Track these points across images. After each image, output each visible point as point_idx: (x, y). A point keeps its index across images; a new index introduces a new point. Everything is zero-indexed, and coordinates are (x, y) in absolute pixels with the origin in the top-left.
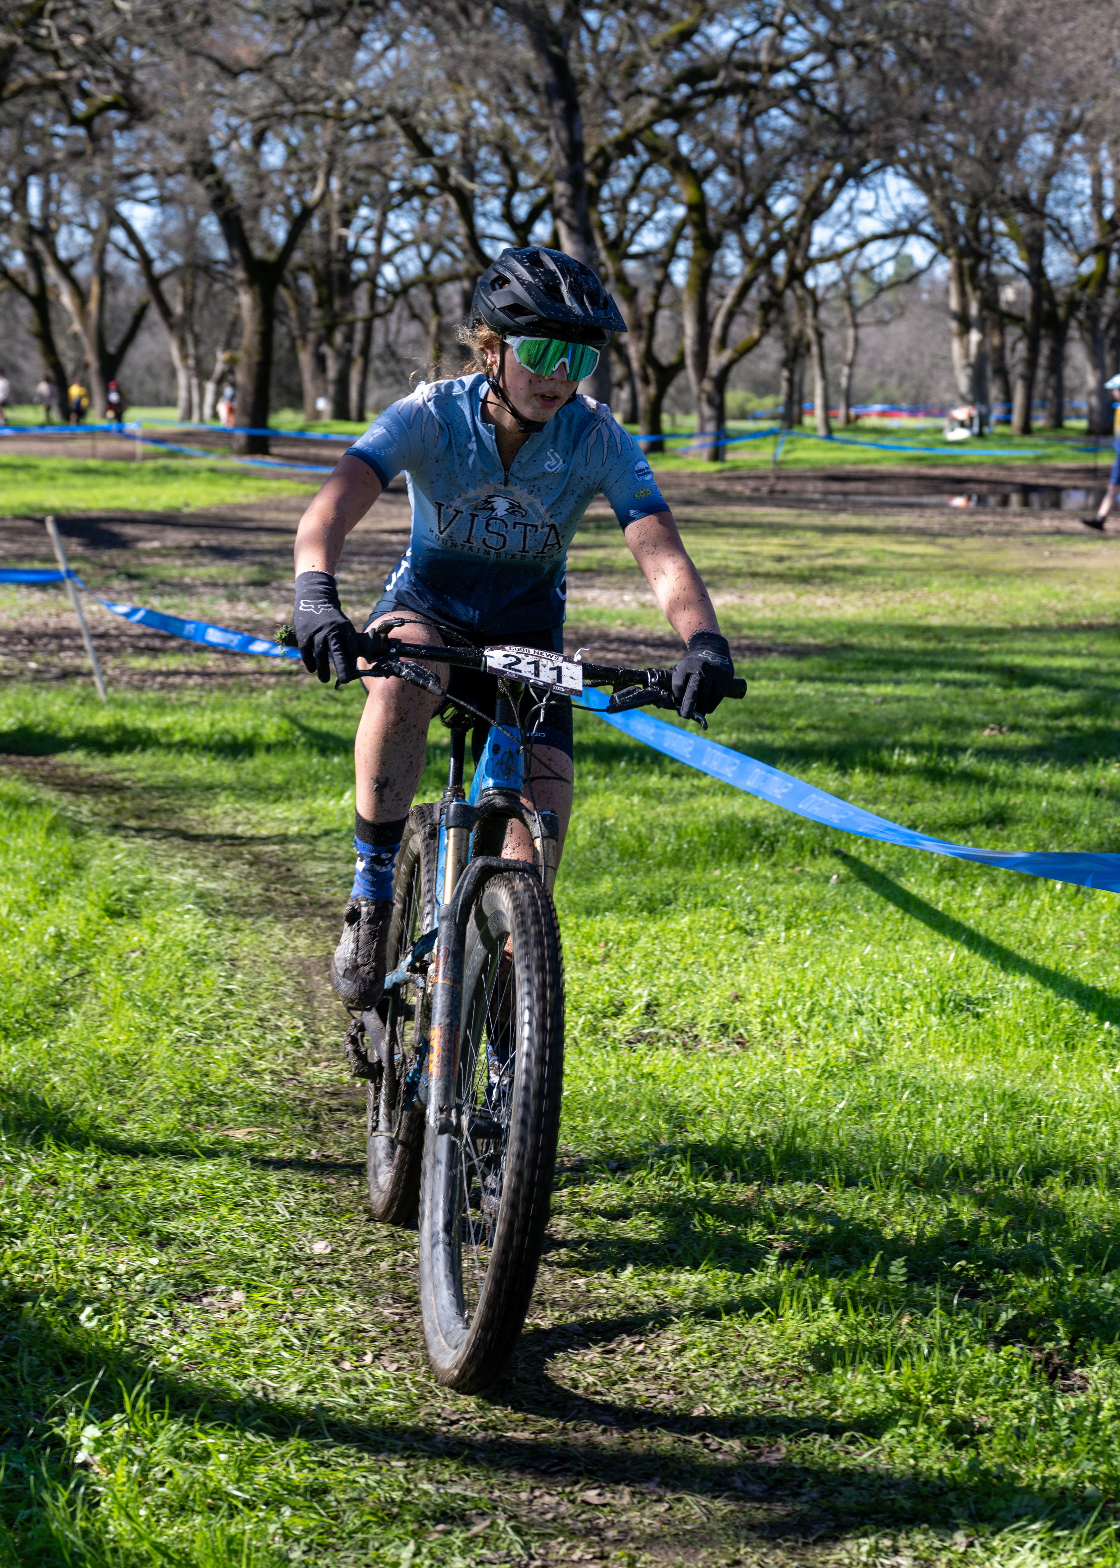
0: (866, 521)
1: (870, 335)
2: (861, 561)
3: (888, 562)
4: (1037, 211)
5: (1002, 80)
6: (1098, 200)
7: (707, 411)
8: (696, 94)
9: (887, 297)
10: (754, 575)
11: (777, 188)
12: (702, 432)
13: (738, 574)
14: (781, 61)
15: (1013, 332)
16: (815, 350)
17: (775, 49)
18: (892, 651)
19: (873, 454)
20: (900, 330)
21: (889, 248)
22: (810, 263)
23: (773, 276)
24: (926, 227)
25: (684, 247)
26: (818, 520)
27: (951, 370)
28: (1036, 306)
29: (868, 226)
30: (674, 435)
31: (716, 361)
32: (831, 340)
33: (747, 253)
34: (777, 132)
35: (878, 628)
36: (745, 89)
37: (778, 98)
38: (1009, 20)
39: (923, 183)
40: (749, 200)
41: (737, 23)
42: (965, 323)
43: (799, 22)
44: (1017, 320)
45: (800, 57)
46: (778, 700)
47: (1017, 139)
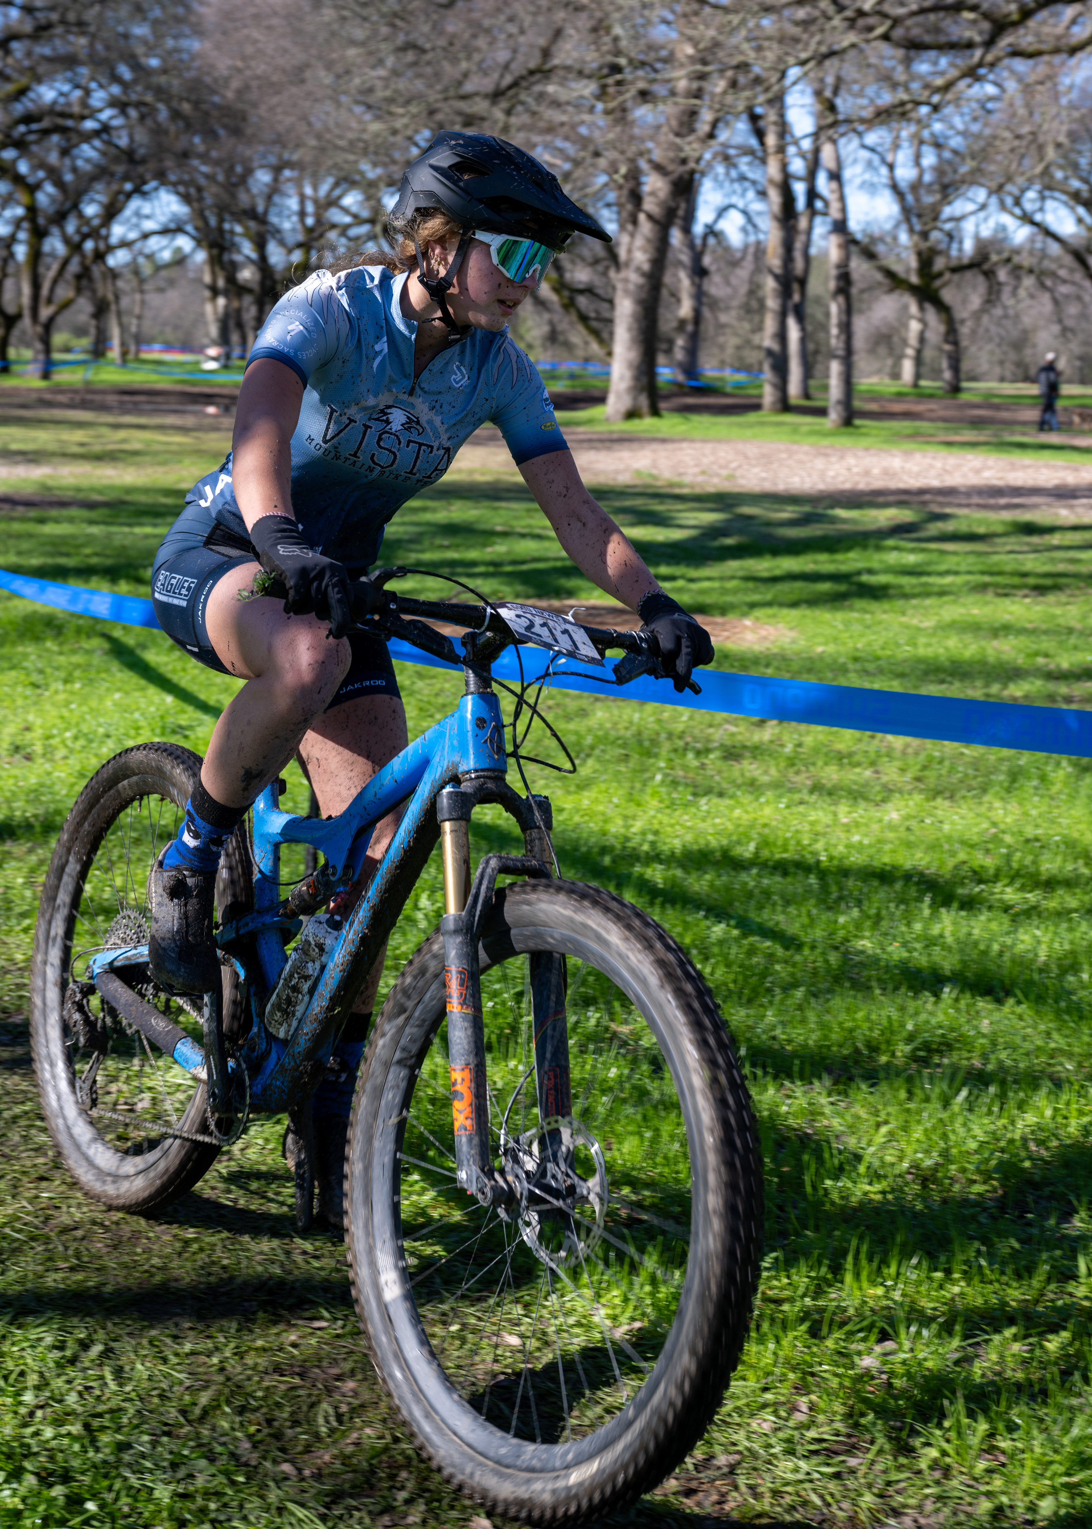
0: (142, 420)
1: (154, 299)
2: (136, 446)
3: (156, 447)
4: (262, 220)
5: (237, 132)
6: (302, 214)
7: (39, 346)
8: (30, 132)
9: (164, 273)
10: (64, 455)
11: (86, 198)
12: (35, 361)
13: (53, 454)
14: (86, 112)
15: (248, 300)
16: (113, 307)
17: (84, 103)
18: (153, 505)
19: (153, 377)
20: (173, 297)
21: (163, 241)
22: (110, 249)
23: (83, 256)
24: (189, 228)
25: (22, 235)
26: (110, 419)
27: (205, 324)
28: (262, 283)
29: (149, 225)
30: (18, 362)
31: (45, 312)
32: (125, 302)
33: (67, 241)
34: (88, 160)
35: (146, 491)
36: (63, 130)
37: (87, 137)
38: (240, 92)
39: (186, 198)
40: (68, 205)
41: (58, 85)
42: (215, 292)
43: (101, 86)
44: (249, 291)
45: (100, 110)
46: (73, 537)
47: (249, 171)
